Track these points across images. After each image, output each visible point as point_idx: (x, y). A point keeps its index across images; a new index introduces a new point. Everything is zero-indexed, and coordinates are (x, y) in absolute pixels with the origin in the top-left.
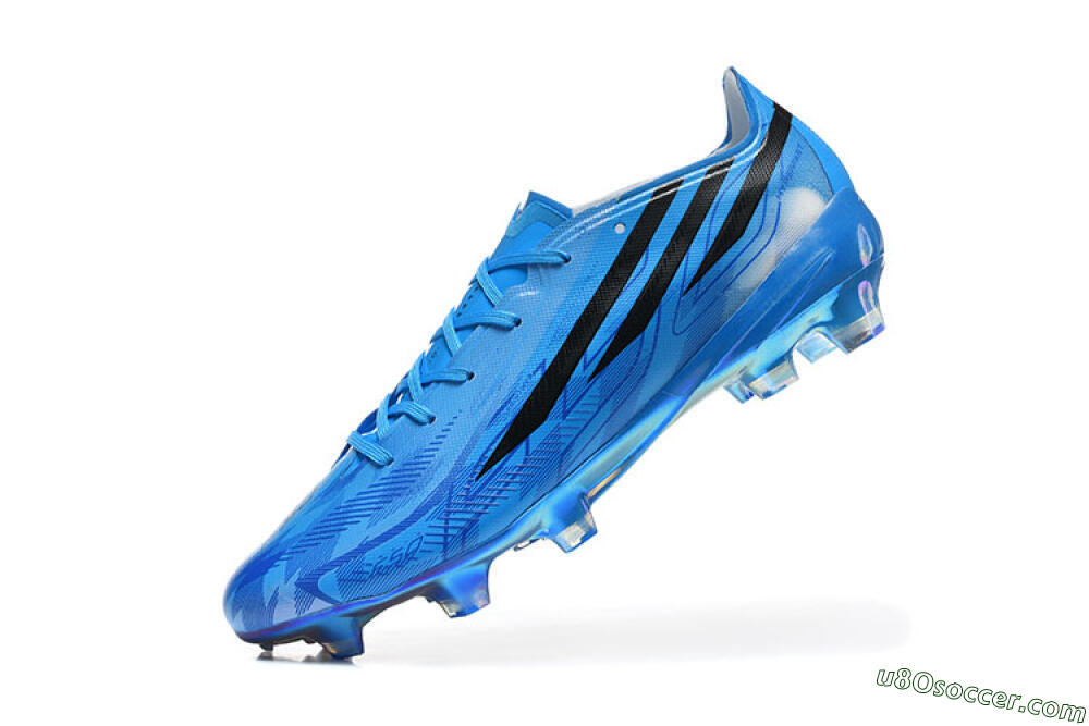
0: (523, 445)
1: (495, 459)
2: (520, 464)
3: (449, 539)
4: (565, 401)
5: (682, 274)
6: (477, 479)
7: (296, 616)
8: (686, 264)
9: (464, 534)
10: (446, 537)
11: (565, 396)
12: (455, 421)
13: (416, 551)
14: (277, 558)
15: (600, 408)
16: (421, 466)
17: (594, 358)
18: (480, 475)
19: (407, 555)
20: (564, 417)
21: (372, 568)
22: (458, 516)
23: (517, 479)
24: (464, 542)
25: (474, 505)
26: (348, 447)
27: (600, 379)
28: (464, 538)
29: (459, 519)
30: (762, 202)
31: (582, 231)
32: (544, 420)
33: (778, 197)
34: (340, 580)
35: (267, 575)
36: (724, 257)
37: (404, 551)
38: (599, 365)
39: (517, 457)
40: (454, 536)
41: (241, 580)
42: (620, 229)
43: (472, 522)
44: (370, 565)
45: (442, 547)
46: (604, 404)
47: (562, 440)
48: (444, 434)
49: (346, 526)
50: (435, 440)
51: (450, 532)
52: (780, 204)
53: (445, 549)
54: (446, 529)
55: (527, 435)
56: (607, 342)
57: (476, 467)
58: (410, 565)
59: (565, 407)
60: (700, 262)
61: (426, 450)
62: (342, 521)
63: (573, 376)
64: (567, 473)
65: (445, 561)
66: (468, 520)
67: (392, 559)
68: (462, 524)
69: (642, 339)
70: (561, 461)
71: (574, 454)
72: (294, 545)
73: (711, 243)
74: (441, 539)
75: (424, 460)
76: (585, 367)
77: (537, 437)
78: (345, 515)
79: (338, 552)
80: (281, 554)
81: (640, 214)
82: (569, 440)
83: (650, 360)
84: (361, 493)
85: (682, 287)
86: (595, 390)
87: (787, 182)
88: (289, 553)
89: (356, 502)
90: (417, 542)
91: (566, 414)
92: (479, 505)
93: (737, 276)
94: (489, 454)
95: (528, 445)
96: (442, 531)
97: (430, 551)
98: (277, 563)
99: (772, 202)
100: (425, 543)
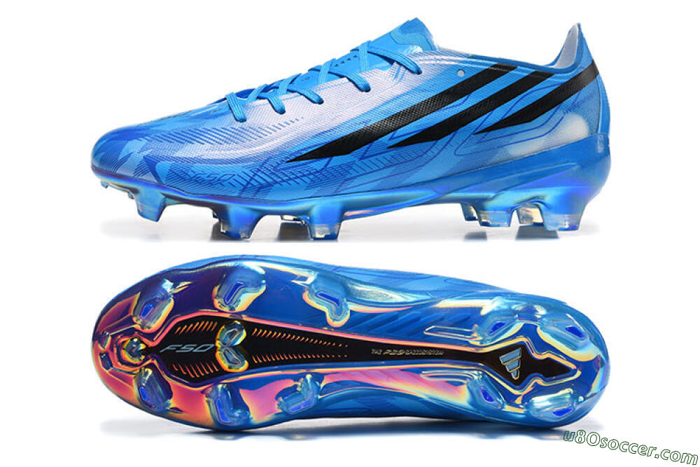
0: (327, 160)
1: (304, 157)
2: (318, 170)
3: (249, 186)
4: (367, 151)
5: (481, 122)
6: (288, 162)
7: (132, 175)
8: (487, 118)
9: (260, 188)
10: (248, 183)
11: (368, 148)
12: (296, 121)
13: (225, 181)
14: (143, 136)
15: (384, 168)
16: (260, 134)
17: (399, 137)
18: (291, 161)
19: (219, 180)
20: (361, 159)
21: (194, 175)
22: (262, 175)
23: (312, 177)
24: (256, 193)
25: (277, 176)
26: (225, 99)
27: (395, 151)
28: (258, 191)
29: (262, 178)
30: (553, 110)
31: (438, 62)
32: (348, 153)
33: (564, 113)
34: (170, 170)
35: (130, 142)
36: (511, 128)
37: (219, 177)
38: (400, 143)
39: (319, 164)
40: (253, 186)
41: (114, 136)
42: (461, 74)
43: (269, 185)
44: (194, 172)
45: (242, 187)
46: (388, 167)
47: (351, 171)
48: (285, 125)
49: (195, 142)
50: (277, 125)
51: (253, 182)
52: (563, 118)
53: (243, 191)
54: (252, 179)
55: (332, 156)
56: (412, 133)
57: (291, 155)
58: (217, 186)
59: (365, 153)
60: (496, 122)
61: (268, 127)
62: (194, 138)
63: (380, 139)
64: (342, 192)
65: (239, 197)
66: (267, 182)
67: (208, 176)
68: (262, 182)
69: (435, 144)
70: (343, 183)
71: (353, 184)
72: (158, 135)
73: (508, 115)
74: (245, 183)
75: (264, 132)
76: (391, 138)
77: (337, 160)
78: (198, 135)
79: (179, 154)
80: (146, 135)
81: (478, 72)
82: (356, 174)
83: (431, 160)
84: (215, 129)
85: (477, 129)
86: (388, 155)
87: (574, 108)
88: (153, 138)
89: (209, 132)
90: (230, 176)
91: (362, 158)
92: (280, 178)
93: (512, 144)
94: (304, 152)
95: (329, 161)
96: (248, 179)
97: (233, 186)
98: (141, 139)
99: (559, 114)
100: (234, 179)
